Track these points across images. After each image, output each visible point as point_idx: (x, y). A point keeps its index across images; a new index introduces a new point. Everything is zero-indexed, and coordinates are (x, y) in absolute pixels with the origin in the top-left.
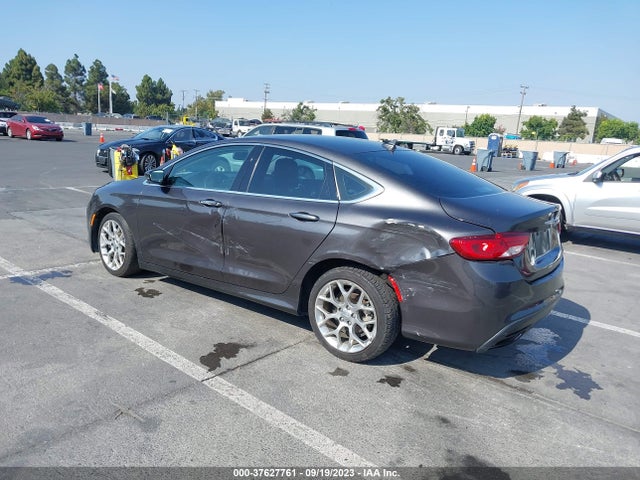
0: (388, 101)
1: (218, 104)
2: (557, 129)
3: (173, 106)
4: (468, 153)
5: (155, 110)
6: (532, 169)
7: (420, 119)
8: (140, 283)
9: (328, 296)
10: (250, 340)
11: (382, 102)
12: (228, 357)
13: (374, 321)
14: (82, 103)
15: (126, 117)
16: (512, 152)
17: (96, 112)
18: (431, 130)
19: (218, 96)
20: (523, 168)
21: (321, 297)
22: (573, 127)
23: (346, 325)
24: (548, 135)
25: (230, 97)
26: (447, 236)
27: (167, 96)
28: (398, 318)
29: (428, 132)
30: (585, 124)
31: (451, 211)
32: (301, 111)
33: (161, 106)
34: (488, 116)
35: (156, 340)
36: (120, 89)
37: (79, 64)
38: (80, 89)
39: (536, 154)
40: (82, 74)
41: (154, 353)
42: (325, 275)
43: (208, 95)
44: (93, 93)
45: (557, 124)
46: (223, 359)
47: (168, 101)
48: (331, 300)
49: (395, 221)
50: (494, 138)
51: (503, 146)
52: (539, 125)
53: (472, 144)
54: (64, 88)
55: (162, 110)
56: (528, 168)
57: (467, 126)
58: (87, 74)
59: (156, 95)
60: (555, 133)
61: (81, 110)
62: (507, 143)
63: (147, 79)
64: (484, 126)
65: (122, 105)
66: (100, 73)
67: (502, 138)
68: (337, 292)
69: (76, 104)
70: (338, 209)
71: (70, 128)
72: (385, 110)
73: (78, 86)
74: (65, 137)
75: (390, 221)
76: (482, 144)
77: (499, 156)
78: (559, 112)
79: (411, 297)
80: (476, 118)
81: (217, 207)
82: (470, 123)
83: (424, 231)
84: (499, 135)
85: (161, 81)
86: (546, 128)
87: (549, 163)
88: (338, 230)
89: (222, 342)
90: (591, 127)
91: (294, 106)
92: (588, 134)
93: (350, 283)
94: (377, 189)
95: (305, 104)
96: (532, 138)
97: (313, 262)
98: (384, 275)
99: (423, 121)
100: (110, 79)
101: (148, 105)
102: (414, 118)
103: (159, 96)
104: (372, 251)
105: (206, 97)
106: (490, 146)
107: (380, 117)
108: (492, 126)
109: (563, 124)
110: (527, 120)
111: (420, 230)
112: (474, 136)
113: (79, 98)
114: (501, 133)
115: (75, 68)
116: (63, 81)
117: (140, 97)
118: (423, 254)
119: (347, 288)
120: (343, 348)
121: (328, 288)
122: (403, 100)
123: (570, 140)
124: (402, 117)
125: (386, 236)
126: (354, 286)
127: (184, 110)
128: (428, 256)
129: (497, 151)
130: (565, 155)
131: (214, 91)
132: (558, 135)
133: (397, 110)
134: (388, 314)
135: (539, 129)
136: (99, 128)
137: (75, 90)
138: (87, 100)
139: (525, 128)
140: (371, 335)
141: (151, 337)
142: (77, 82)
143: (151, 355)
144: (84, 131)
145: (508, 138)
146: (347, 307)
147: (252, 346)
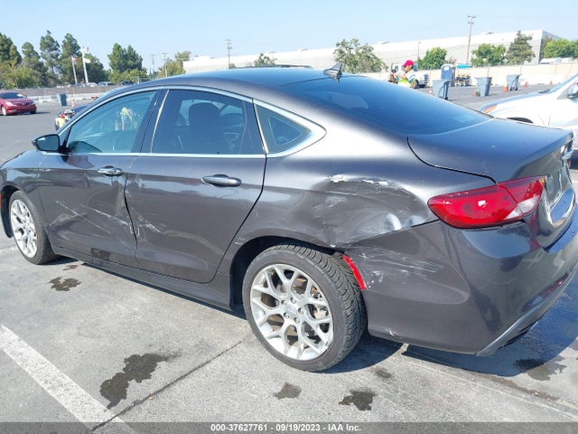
0: (343, 44)
1: (186, 64)
2: (505, 54)
3: (145, 71)
4: (423, 86)
5: (127, 75)
6: (487, 94)
7: (375, 58)
8: (59, 271)
9: (266, 285)
10: (174, 346)
11: (338, 45)
12: (139, 381)
13: (329, 319)
14: (60, 77)
15: (101, 85)
16: (465, 80)
17: (73, 83)
18: (387, 68)
19: (185, 57)
20: (478, 94)
21: (257, 287)
22: (520, 51)
23: (293, 323)
24: (497, 61)
25: (197, 56)
26: (425, 193)
27: (138, 61)
28: (362, 313)
29: (384, 70)
30: (530, 47)
31: (426, 156)
32: (263, 62)
33: (132, 72)
34: (438, 49)
35: (51, 361)
36: (93, 59)
37: (52, 40)
38: (56, 63)
39: (490, 79)
40: (56, 49)
41: (41, 383)
42: (258, 258)
43: (176, 57)
44: (68, 65)
45: (505, 50)
46: (133, 383)
47: (139, 66)
48: (270, 290)
49: (345, 178)
50: (447, 69)
51: (456, 76)
52: (488, 52)
53: (426, 77)
54: (41, 64)
55: (134, 75)
56: (483, 94)
57: (420, 60)
58: (60, 49)
59: (127, 61)
60: (503, 58)
61: (60, 83)
62: (459, 73)
63: (118, 47)
64: (436, 59)
65: (97, 74)
66: (72, 47)
67: (454, 68)
68: (276, 280)
69: (54, 78)
70: (266, 165)
71: (48, 100)
72: (341, 52)
73: (54, 60)
74: (38, 110)
75: (337, 178)
76: (435, 75)
77: (453, 85)
78: (505, 39)
79: (376, 283)
80: (427, 53)
81: (118, 175)
82: (422, 58)
83: (389, 189)
84: (452, 66)
85: (130, 48)
86: (495, 54)
87: (503, 87)
88: (267, 197)
89: (137, 353)
90: (536, 50)
91: (256, 58)
92: (534, 56)
93: (292, 268)
94: (316, 132)
95: (266, 55)
96: (482, 64)
97: (240, 242)
98: (337, 254)
99: (378, 60)
100: (82, 51)
101: (122, 71)
102: (369, 57)
103: (130, 62)
104: (316, 223)
105: (174, 59)
106: (443, 77)
107: (337, 60)
108: (443, 58)
109: (510, 49)
110: (477, 49)
111: (383, 189)
112: (426, 69)
113: (56, 71)
114: (453, 64)
115: (49, 43)
116: (39, 57)
117: (113, 65)
118: (389, 224)
119: (288, 274)
120: (293, 353)
121: (264, 275)
122: (357, 41)
123: (518, 63)
124: (357, 58)
125: (335, 200)
126: (297, 272)
127: (155, 73)
128: (397, 226)
129: (451, 81)
130: (518, 77)
131: (181, 53)
132: (506, 60)
133: (353, 52)
134: (347, 309)
135: (488, 56)
136: (75, 99)
137: (52, 65)
138: (64, 72)
139: (475, 57)
140: (326, 338)
141: (45, 355)
142: (52, 56)
143: (38, 385)
144: (60, 102)
145: (460, 67)
146: (292, 299)
147: (175, 357)
